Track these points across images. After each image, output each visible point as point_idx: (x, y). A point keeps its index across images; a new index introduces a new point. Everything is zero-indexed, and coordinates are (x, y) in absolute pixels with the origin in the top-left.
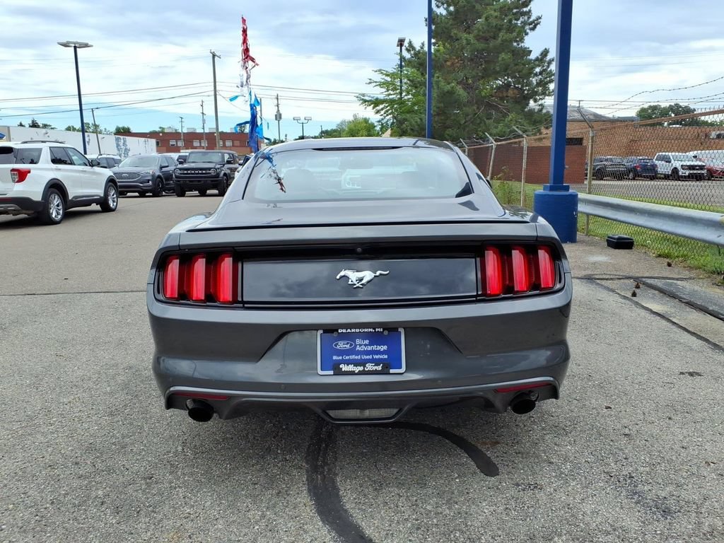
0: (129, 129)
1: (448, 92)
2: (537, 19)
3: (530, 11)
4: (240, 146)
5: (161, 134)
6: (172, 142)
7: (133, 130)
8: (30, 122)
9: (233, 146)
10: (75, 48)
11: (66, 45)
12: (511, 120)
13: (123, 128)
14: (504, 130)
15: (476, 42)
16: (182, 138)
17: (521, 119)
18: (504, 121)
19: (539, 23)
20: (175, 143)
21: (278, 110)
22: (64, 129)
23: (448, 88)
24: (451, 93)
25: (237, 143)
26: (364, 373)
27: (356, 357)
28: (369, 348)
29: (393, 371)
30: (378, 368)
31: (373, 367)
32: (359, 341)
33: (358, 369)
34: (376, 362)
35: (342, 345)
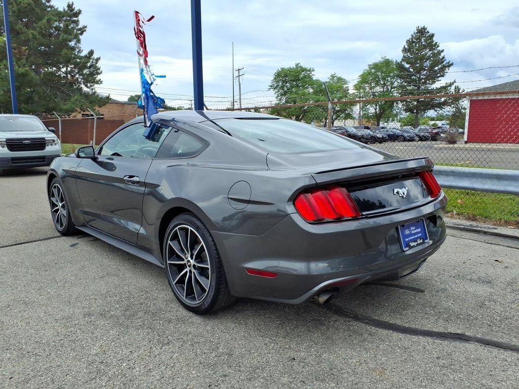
1: (22, 74)
2: (84, 28)
3: (78, 21)
12: (77, 100)
14: (73, 107)
15: (40, 37)
17: (82, 99)
18: (70, 100)
19: (85, 31)
23: (21, 70)
24: (24, 75)
26: (417, 245)
27: (413, 237)
28: (416, 231)
29: (426, 241)
30: (421, 241)
31: (419, 241)
32: (412, 228)
33: (415, 244)
34: (420, 238)
35: (407, 232)
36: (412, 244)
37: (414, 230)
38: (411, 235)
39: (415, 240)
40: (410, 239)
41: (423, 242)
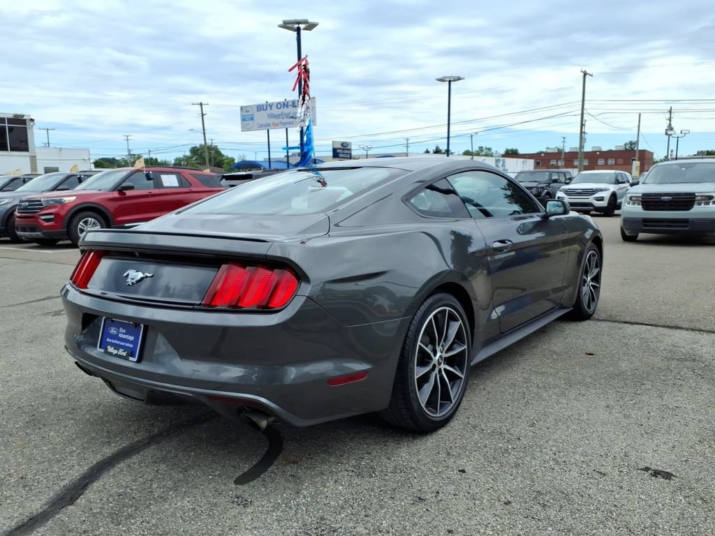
0: (517, 150)
4: (624, 164)
5: (543, 155)
6: (553, 162)
7: (521, 152)
8: (435, 149)
9: (616, 164)
10: (450, 81)
11: (442, 80)
13: (512, 150)
16: (563, 157)
20: (555, 163)
21: (670, 124)
22: (461, 153)
25: (620, 161)
26: (117, 356)
27: (118, 342)
28: (124, 337)
29: (131, 358)
30: (125, 354)
31: (121, 352)
32: (121, 330)
33: (115, 352)
34: (125, 348)
35: (113, 331)
36: (110, 349)
37: (123, 334)
38: (116, 337)
39: (117, 347)
40: (113, 341)
41: (126, 358)
